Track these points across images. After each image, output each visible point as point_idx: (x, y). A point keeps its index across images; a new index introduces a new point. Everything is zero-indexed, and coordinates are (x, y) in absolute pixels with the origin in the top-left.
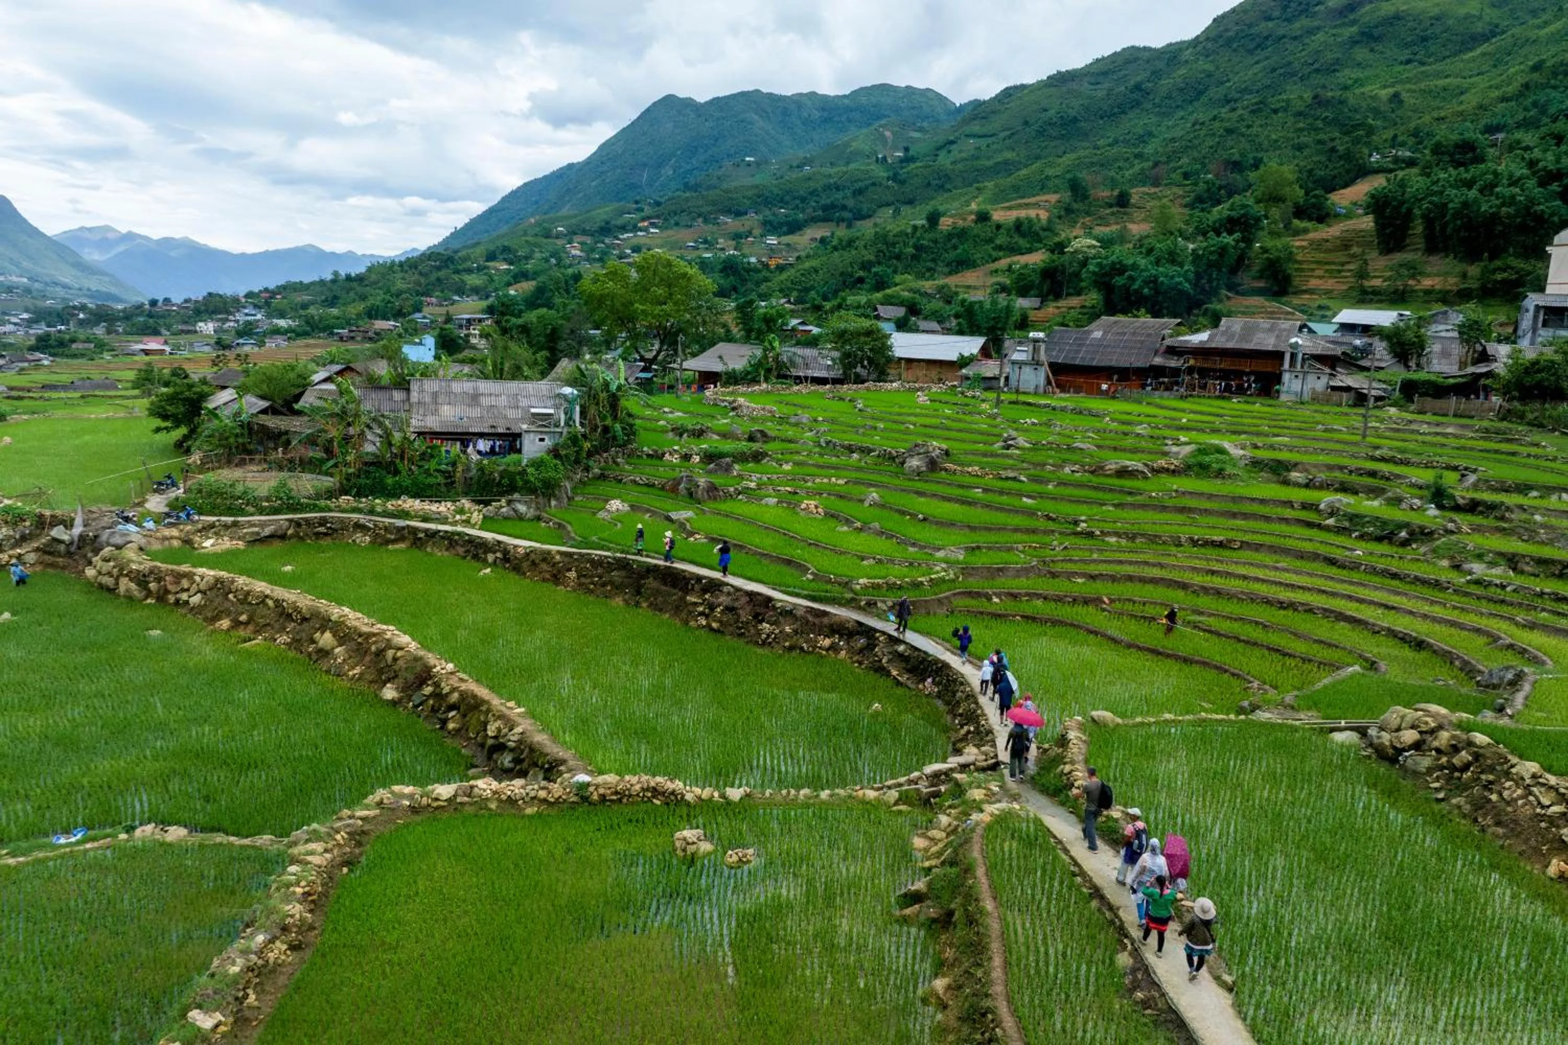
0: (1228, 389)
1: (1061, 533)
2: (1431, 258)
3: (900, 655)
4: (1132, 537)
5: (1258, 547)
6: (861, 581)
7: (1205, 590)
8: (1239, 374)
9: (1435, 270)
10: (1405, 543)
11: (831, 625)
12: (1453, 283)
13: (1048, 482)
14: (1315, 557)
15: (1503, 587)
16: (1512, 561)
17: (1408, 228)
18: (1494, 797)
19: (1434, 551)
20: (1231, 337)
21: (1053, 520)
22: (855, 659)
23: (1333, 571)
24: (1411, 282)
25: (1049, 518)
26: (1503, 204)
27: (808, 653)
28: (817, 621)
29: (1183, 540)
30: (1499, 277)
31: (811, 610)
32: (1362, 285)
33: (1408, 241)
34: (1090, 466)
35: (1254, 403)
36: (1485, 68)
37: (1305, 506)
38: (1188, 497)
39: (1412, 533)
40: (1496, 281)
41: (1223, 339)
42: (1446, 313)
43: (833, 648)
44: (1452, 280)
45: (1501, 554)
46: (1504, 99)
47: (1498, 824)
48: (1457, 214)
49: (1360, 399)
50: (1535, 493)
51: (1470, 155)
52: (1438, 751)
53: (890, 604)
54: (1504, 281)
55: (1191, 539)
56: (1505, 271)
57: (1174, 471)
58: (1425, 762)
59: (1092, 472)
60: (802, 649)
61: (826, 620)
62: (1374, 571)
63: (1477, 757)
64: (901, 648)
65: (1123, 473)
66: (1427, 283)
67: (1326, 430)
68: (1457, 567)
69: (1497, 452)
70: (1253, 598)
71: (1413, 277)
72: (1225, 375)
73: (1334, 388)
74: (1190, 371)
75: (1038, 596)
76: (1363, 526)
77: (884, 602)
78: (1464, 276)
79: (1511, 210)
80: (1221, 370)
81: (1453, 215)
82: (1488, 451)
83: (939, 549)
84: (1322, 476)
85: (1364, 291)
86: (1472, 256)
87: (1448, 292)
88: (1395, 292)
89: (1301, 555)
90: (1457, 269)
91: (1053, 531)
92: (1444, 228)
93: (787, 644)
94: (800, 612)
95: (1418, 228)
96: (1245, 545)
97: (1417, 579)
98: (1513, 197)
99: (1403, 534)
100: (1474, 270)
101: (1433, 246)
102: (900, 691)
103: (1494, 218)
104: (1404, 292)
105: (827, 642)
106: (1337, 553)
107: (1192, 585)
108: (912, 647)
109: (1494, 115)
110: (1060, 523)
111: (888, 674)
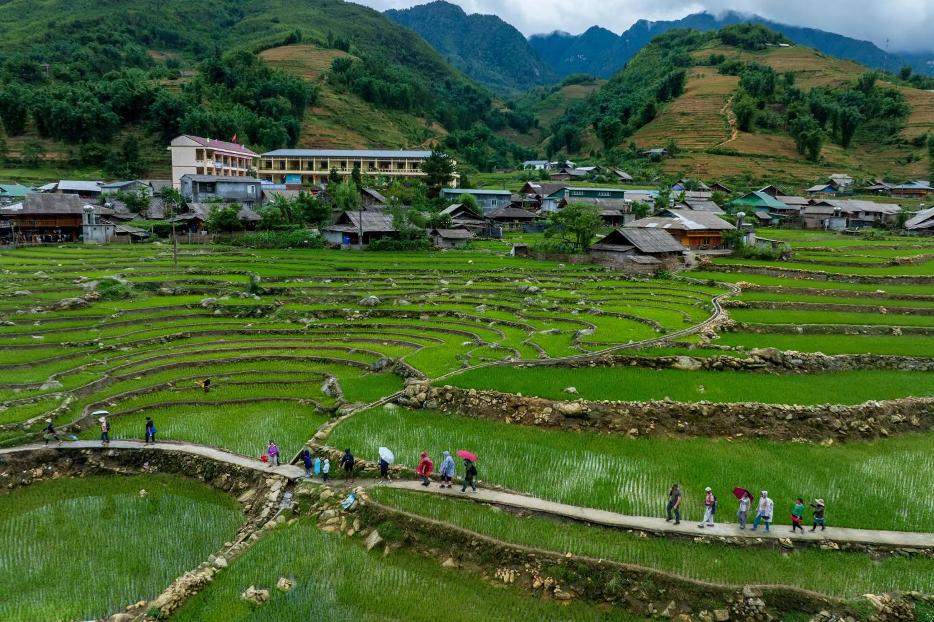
0: (48, 239)
1: (91, 353)
2: (45, 141)
3: (112, 458)
4: (135, 345)
5: (200, 334)
6: (30, 421)
7: (207, 363)
8: (51, 229)
9: (50, 148)
10: (262, 316)
11: (37, 458)
12: (65, 156)
13: (32, 322)
14: (232, 332)
15: (323, 327)
16: (315, 314)
17: (25, 121)
18: (470, 406)
19: (279, 316)
20: (38, 206)
21: (76, 346)
22: (68, 474)
23: (246, 337)
24: (40, 156)
25: (71, 345)
26: (84, 112)
27: (30, 484)
28: (23, 460)
29: (163, 339)
30: (92, 153)
31: (14, 454)
32: (4, 157)
33: (25, 129)
34: (50, 306)
35: (76, 248)
36: (14, 18)
37: (194, 306)
38: (129, 314)
39: (262, 310)
40: (90, 156)
41: (34, 207)
42: (134, 183)
43: (45, 473)
44: (65, 155)
45: (310, 312)
46: (36, 41)
47: (480, 414)
48: (57, 116)
49: (135, 239)
50: (287, 281)
51: (32, 75)
52: (435, 397)
53: (65, 429)
54: (94, 156)
55: (166, 338)
56: (93, 150)
57: (98, 299)
58: (434, 403)
59: (53, 309)
60: (23, 484)
61: (31, 457)
62: (265, 333)
63: (453, 394)
64: (111, 453)
65: (74, 306)
66: (48, 156)
67: (146, 261)
68: (295, 322)
69: (239, 261)
70: (232, 361)
71: (40, 152)
72: (41, 231)
73: (119, 234)
74: (16, 229)
75: (133, 394)
76: (238, 310)
77: (61, 429)
78: (71, 152)
79: (89, 115)
80: (38, 228)
81: (55, 116)
82: (235, 262)
83: (41, 385)
84: (179, 287)
85: (7, 161)
86: (72, 140)
87: (63, 162)
88: (31, 162)
89: (225, 333)
90: (65, 149)
91: (85, 353)
92: (50, 122)
93: (10, 485)
94: (8, 459)
95: (31, 120)
96: (193, 334)
97: (288, 331)
98: (88, 107)
99: (259, 311)
100: (76, 149)
101: (44, 133)
102: (129, 479)
103: (80, 120)
104: (36, 162)
105: (39, 472)
106: (241, 328)
107: (198, 363)
108: (119, 449)
109: (34, 50)
110: (81, 347)
111: (112, 472)
